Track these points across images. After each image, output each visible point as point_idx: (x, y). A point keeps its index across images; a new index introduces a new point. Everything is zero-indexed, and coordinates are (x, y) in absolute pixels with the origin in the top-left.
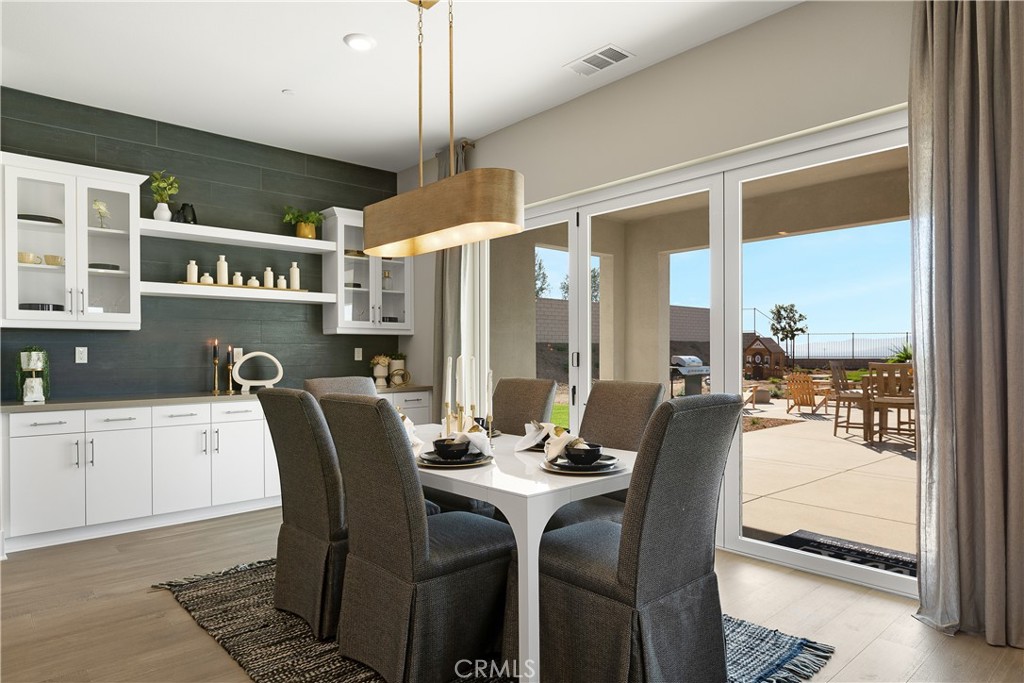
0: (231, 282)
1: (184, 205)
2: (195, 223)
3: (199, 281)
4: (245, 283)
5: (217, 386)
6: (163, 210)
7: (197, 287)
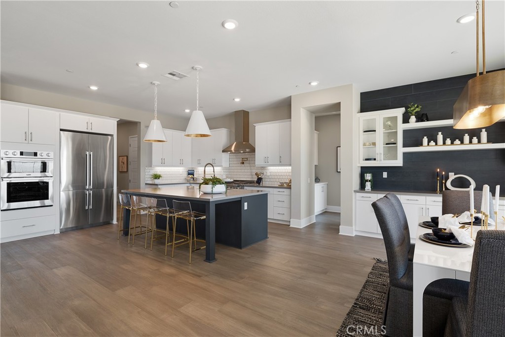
0: (444, 143)
1: (423, 114)
2: (427, 121)
3: (428, 145)
4: (452, 143)
5: (438, 189)
6: (413, 119)
7: (427, 147)
